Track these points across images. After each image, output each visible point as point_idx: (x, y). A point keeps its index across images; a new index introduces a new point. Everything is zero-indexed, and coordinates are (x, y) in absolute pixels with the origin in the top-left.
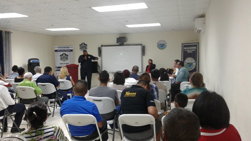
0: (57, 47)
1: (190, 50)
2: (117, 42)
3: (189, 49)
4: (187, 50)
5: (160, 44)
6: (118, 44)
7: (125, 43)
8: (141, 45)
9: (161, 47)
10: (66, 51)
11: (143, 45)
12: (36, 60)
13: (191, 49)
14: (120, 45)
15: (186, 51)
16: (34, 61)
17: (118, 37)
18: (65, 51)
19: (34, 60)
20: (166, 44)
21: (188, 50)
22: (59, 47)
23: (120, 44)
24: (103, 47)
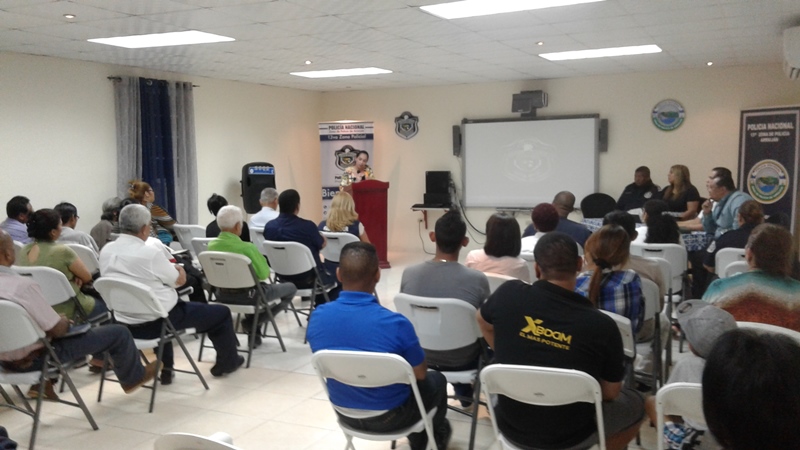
0: (327, 126)
1: (771, 134)
2: (514, 109)
3: (767, 131)
4: (758, 131)
5: (663, 114)
6: (518, 114)
7: (540, 112)
8: (595, 116)
9: (665, 122)
10: (353, 139)
11: (603, 117)
12: (264, 168)
13: (774, 131)
14: (525, 118)
15: (757, 136)
16: (258, 171)
17: (518, 92)
18: (351, 138)
19: (260, 168)
20: (683, 111)
21: (761, 134)
22: (333, 128)
23: (522, 115)
24: (467, 125)
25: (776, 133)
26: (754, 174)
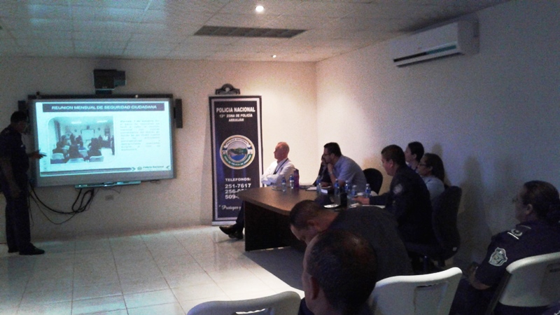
1: (238, 116)
3: (235, 113)
4: (226, 113)
13: (240, 113)
15: (225, 117)
21: (228, 116)
25: (241, 115)
26: (225, 147)
